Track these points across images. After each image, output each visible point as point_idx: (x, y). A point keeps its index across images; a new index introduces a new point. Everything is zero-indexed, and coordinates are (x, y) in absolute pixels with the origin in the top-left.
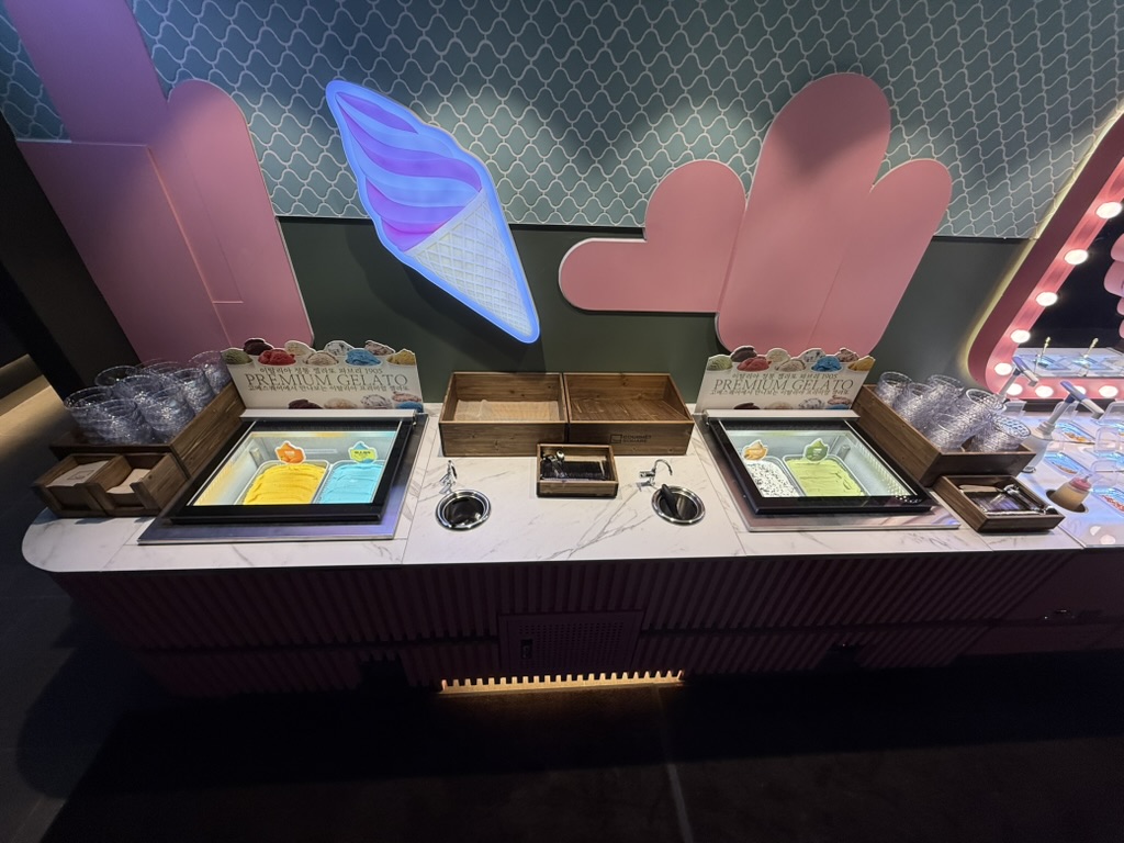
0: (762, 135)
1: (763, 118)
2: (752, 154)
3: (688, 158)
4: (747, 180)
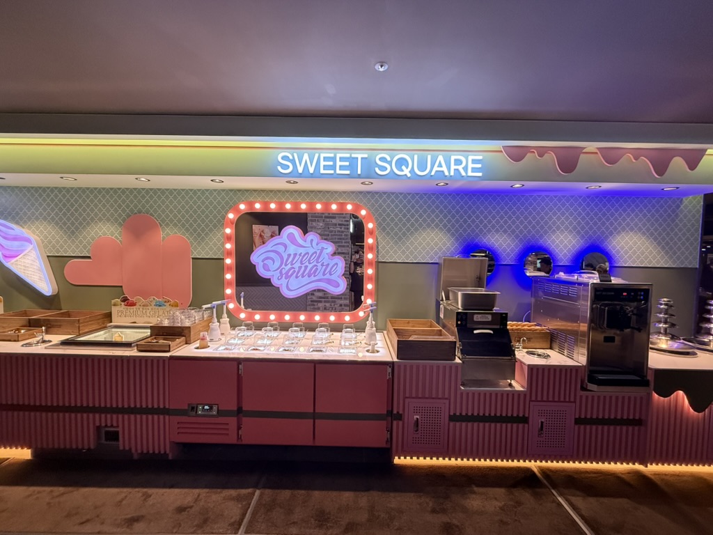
0: (122, 229)
3: (101, 236)
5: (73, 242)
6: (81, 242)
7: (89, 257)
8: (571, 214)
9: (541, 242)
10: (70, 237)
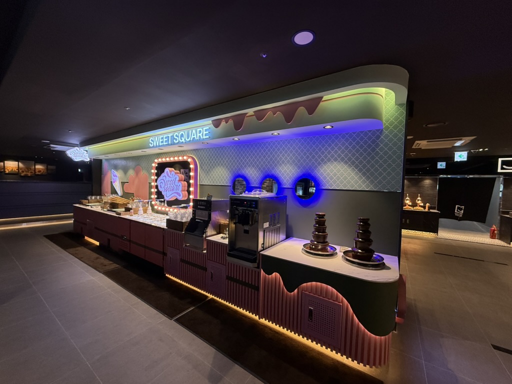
6: (127, 177)
7: (128, 183)
8: (291, 152)
9: (273, 172)
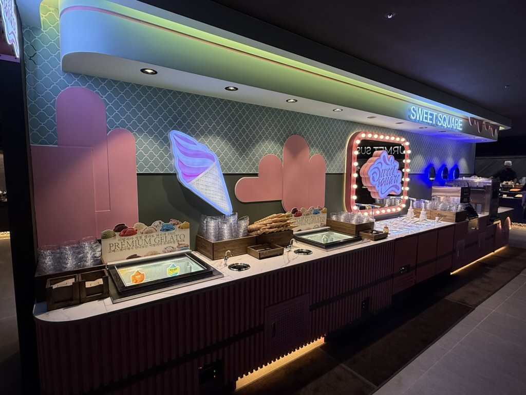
0: (282, 148)
1: (282, 144)
2: (281, 153)
3: (266, 154)
4: (281, 159)
5: (244, 159)
6: (250, 160)
7: (256, 175)
10: (241, 154)
